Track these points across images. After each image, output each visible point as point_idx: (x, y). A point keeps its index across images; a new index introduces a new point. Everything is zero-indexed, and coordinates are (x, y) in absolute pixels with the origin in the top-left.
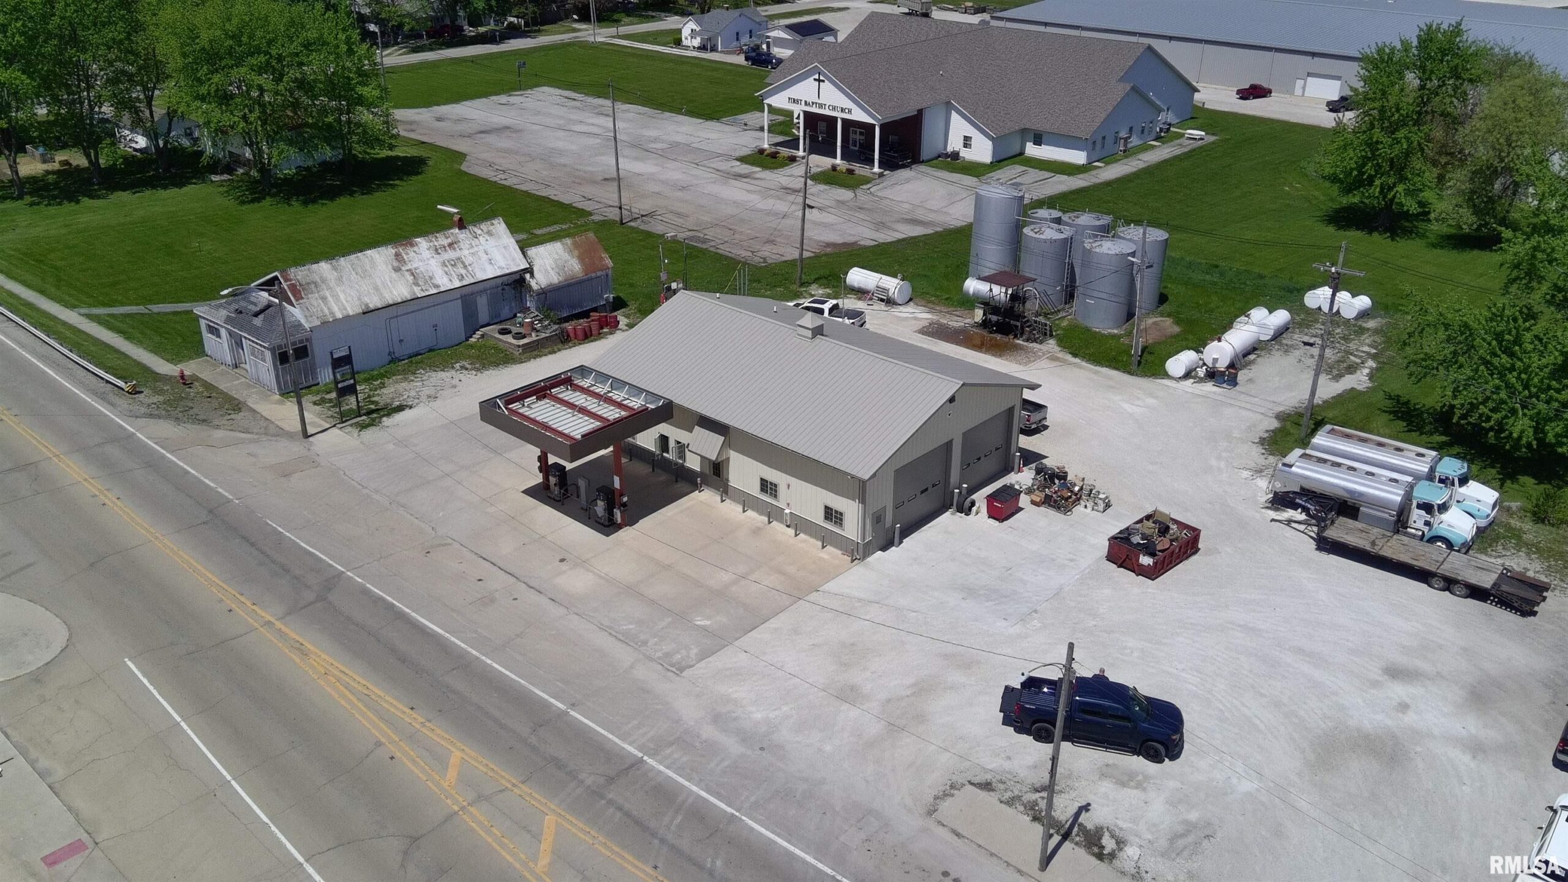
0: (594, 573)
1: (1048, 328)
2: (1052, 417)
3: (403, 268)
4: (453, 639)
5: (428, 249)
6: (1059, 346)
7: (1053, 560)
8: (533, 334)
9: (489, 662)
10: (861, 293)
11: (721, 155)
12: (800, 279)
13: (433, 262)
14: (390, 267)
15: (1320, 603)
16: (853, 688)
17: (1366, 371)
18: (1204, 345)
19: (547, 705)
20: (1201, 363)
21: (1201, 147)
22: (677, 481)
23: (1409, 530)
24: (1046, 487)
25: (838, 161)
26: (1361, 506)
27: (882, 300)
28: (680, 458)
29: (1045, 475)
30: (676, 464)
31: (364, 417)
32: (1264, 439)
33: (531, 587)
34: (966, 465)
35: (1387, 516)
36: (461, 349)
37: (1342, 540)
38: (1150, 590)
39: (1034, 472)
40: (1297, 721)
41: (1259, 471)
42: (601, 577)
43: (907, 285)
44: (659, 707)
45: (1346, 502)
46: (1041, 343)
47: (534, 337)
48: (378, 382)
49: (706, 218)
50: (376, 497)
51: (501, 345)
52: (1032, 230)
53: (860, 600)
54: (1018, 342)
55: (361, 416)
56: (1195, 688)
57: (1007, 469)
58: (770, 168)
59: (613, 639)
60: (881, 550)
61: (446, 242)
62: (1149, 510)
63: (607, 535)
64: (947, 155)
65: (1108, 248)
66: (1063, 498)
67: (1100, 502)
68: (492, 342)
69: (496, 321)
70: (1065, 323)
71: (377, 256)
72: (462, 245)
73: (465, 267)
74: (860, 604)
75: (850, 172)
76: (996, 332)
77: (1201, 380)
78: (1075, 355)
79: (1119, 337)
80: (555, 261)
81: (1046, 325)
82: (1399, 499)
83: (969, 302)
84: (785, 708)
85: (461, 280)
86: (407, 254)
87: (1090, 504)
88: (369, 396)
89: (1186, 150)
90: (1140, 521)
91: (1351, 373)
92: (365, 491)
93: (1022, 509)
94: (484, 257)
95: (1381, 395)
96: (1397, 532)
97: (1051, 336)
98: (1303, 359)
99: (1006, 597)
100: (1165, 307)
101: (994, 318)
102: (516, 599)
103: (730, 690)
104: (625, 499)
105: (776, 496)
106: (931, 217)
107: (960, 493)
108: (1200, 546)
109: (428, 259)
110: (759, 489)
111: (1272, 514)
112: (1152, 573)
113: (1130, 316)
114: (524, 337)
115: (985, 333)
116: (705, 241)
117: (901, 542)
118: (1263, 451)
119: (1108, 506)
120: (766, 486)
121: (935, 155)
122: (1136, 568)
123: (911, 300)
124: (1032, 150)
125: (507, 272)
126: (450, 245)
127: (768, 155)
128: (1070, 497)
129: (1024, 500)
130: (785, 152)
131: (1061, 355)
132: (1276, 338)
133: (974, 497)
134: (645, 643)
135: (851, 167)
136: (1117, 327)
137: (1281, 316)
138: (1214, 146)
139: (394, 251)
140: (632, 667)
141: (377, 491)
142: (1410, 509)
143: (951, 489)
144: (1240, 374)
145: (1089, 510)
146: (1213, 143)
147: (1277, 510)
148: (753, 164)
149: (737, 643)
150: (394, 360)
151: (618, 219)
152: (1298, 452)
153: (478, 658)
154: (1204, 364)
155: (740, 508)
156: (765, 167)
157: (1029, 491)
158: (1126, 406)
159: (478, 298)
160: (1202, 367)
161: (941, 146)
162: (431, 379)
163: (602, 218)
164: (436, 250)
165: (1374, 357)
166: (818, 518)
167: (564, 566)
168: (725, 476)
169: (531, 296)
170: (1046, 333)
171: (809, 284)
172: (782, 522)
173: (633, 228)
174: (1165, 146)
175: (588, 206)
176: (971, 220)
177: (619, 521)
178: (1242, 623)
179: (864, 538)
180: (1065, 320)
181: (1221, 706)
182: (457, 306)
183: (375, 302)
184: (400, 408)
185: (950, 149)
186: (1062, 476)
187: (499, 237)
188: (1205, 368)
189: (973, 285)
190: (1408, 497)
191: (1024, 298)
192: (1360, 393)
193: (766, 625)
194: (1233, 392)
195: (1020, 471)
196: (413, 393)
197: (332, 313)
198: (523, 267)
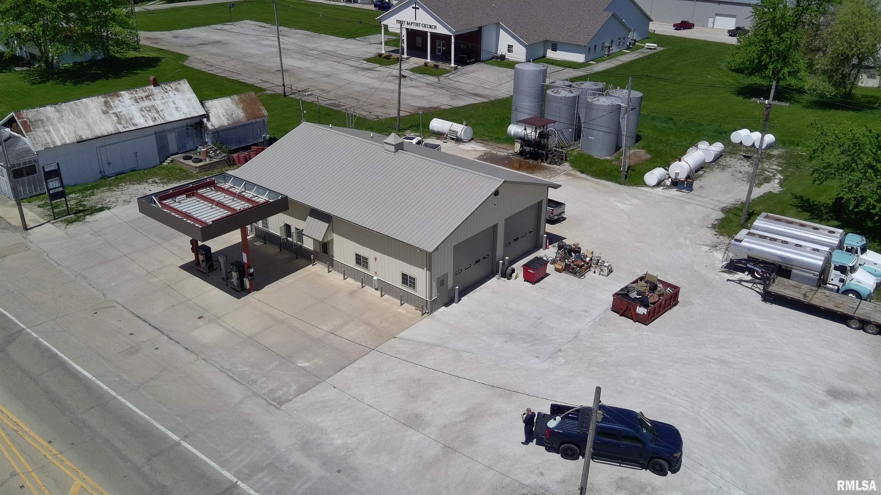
0: (224, 327)
1: (564, 155)
2: (569, 211)
3: (110, 112)
4: (98, 382)
5: (130, 99)
6: (572, 166)
7: (572, 311)
8: (207, 159)
9: (123, 400)
10: (439, 135)
11: (355, 57)
12: (399, 126)
13: (133, 108)
14: (100, 111)
15: (771, 340)
16: (417, 416)
17: (777, 181)
18: (669, 166)
19: (164, 438)
20: (667, 176)
21: (655, 53)
22: (297, 258)
23: (828, 285)
24: (566, 259)
25: (429, 60)
26: (793, 268)
27: (453, 139)
28: (299, 241)
29: (564, 250)
30: (296, 245)
31: (73, 215)
32: (715, 225)
33: (171, 339)
34: (507, 244)
35: (812, 276)
36: (155, 170)
37: (782, 293)
38: (644, 333)
39: (557, 249)
40: (768, 436)
41: (714, 247)
42: (228, 330)
43: (469, 129)
44: (258, 436)
45: (780, 266)
46: (560, 164)
47: (208, 161)
48: (89, 192)
49: (340, 92)
50: (66, 272)
51: (184, 167)
52: (552, 91)
53: (427, 344)
54: (545, 164)
55: (70, 215)
56: (686, 411)
57: (537, 247)
58: (385, 65)
59: (230, 379)
60: (444, 306)
61: (143, 95)
62: (641, 274)
63: (239, 298)
64: (497, 58)
65: (603, 101)
66: (578, 266)
67: (605, 269)
68: (178, 165)
69: (183, 151)
70: (575, 153)
71: (90, 103)
72: (156, 97)
73: (158, 112)
74: (427, 347)
75: (436, 66)
76: (529, 158)
77: (668, 187)
78: (582, 172)
79: (611, 161)
80: (226, 110)
81: (562, 152)
82: (821, 263)
83: (511, 140)
84: (361, 435)
85: (154, 121)
86: (113, 102)
87: (598, 270)
88: (81, 201)
89: (646, 55)
90: (636, 282)
91: (767, 183)
92: (59, 268)
93: (549, 275)
94: (172, 106)
95: (789, 196)
96: (819, 286)
97: (566, 160)
98: (735, 174)
99: (536, 340)
100: (641, 143)
101: (527, 149)
102: (157, 349)
103: (319, 420)
104: (252, 270)
105: (367, 267)
106: (487, 92)
107: (504, 263)
108: (679, 300)
109: (129, 106)
110: (355, 262)
111: (727, 276)
112: (645, 320)
113: (618, 148)
114: (201, 161)
115: (522, 159)
116: (339, 106)
117: (459, 300)
118: (716, 233)
119: (610, 271)
120: (361, 260)
121: (490, 57)
122: (634, 316)
123: (472, 139)
124: (551, 54)
125: (190, 116)
126: (147, 97)
127: (384, 57)
128: (583, 265)
129: (550, 268)
130: (395, 55)
131: (573, 172)
132: (715, 161)
133: (514, 266)
134: (254, 382)
135: (436, 64)
136: (609, 156)
137: (718, 147)
138: (662, 53)
139: (103, 100)
140: (241, 402)
141: (68, 268)
142: (829, 270)
143: (497, 261)
144: (695, 182)
145: (597, 274)
146: (662, 51)
147: (730, 273)
148: (374, 63)
149: (329, 380)
150: (104, 177)
151: (282, 93)
152: (744, 231)
153: (115, 398)
154: (670, 177)
155: (341, 277)
156: (381, 64)
157: (554, 262)
158: (618, 204)
159: (168, 134)
160: (668, 179)
161: (494, 51)
162: (129, 190)
163: (273, 93)
164: (136, 100)
165: (781, 172)
166: (398, 283)
167: (201, 322)
168: (331, 254)
169: (208, 134)
170: (562, 159)
171: (405, 130)
172: (371, 286)
173: (292, 98)
174: (633, 52)
175: (263, 85)
176: (512, 94)
177: (248, 287)
178: (716, 357)
179: (431, 297)
180: (575, 150)
181: (708, 426)
182: (153, 139)
183: (86, 134)
184: (102, 209)
185: (499, 53)
186: (577, 250)
187: (184, 93)
188: (670, 179)
189: (514, 129)
190: (828, 260)
191: (548, 135)
192: (776, 194)
193: (353, 365)
194: (690, 195)
195: (546, 248)
196: (113, 199)
197: (53, 142)
198: (201, 113)
